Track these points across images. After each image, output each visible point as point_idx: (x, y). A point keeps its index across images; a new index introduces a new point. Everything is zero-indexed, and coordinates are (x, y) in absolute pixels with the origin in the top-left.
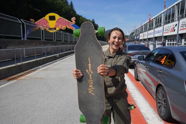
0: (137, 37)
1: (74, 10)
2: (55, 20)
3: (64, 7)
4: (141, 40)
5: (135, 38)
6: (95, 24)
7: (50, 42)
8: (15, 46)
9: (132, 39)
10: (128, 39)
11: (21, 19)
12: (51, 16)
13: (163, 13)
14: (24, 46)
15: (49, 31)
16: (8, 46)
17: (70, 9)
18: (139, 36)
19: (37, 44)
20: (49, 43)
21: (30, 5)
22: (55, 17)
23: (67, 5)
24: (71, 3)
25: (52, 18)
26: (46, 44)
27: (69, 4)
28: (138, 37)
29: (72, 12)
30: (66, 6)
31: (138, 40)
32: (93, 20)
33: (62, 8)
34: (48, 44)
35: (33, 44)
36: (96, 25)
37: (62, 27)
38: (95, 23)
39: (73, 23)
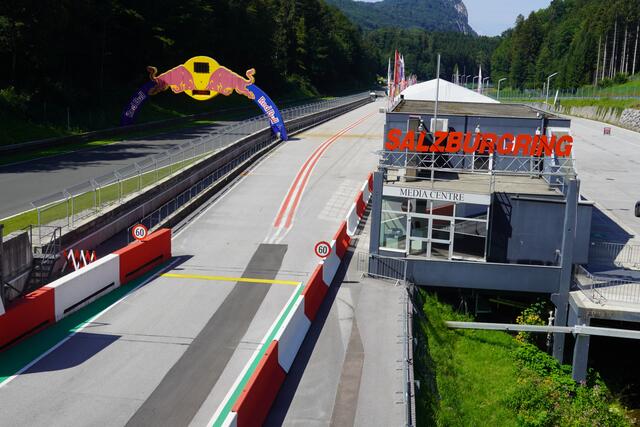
37: (223, 89)
39: (250, 82)
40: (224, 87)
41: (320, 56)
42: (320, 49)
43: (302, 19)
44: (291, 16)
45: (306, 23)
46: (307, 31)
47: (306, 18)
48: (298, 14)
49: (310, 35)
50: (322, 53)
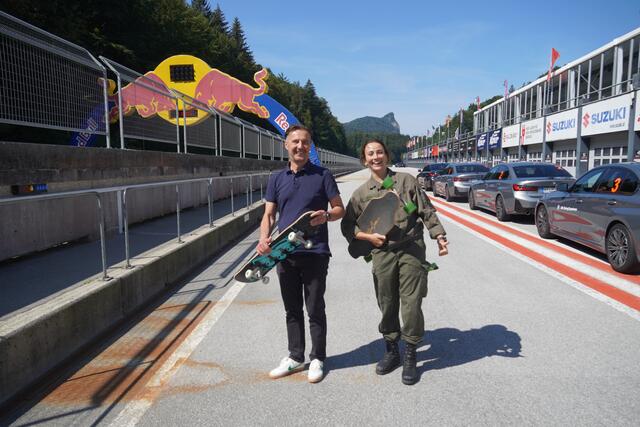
0: (487, 139)
1: (247, 48)
2: (193, 80)
3: (213, 38)
4: (506, 150)
5: (481, 143)
6: (317, 98)
7: (207, 157)
8: (81, 176)
9: (465, 147)
10: (445, 149)
11: (100, 57)
12: (180, 67)
13: (618, 45)
14: (116, 176)
15: (171, 121)
16: (51, 181)
17: (234, 45)
18: (500, 135)
19: (166, 168)
20: (204, 163)
21: (96, 30)
22: (193, 71)
23: (223, 31)
24: (237, 25)
25: (182, 74)
26: (195, 170)
27: (230, 27)
28: (493, 140)
29: (241, 55)
30: (221, 35)
31: (494, 150)
32: (309, 83)
33: (209, 42)
34: (202, 169)
35: (152, 169)
36: (320, 103)
37: (218, 105)
38: (314, 94)
39: (260, 91)
40: (220, 102)
41: (324, 138)
42: (323, 133)
43: (308, 111)
44: (300, 109)
45: (311, 114)
46: (312, 120)
47: (311, 109)
48: (305, 107)
49: (314, 123)
50: (324, 135)
